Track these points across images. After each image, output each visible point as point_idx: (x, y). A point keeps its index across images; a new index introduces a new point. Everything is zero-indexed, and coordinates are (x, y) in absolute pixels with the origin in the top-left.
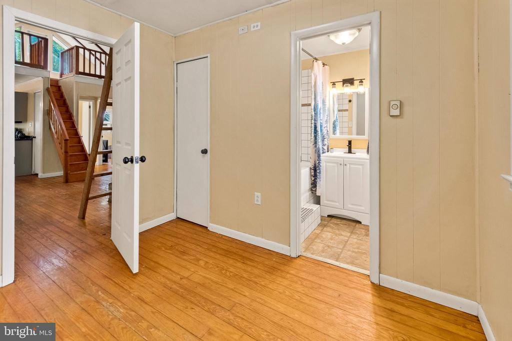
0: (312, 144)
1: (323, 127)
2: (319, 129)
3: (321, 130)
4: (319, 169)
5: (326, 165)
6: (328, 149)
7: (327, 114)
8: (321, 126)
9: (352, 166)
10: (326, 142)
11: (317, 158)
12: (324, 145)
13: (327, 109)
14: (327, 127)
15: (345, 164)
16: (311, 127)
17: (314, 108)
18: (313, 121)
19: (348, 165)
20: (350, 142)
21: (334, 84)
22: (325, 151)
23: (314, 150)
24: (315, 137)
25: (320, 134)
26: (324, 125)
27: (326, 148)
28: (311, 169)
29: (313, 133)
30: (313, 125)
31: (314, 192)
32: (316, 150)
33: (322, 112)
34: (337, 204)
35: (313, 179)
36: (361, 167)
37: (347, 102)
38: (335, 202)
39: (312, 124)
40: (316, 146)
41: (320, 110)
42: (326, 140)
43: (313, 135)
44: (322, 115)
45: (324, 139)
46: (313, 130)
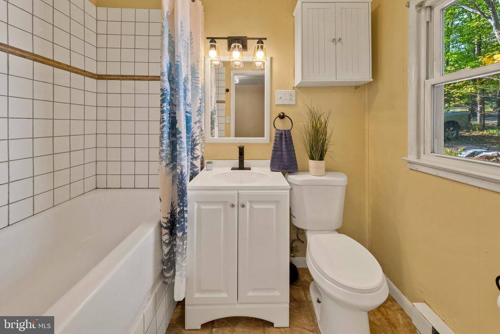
0: (164, 163)
1: (193, 121)
2: (182, 125)
3: (188, 129)
4: (183, 229)
5: (199, 209)
6: (202, 163)
7: (200, 95)
8: (188, 120)
9: (256, 206)
10: (198, 152)
11: (177, 201)
12: (194, 158)
13: (200, 86)
14: (199, 121)
15: (241, 202)
16: (162, 121)
17: (170, 74)
18: (166, 107)
19: (248, 205)
20: (241, 151)
21: (213, 40)
22: (196, 170)
23: (170, 178)
24: (173, 145)
25: (184, 140)
26: (195, 118)
27: (197, 163)
28: (161, 226)
29: (166, 135)
30: (166, 116)
31: (169, 281)
32: (174, 176)
33: (189, 87)
34: (224, 295)
35: (166, 250)
36: (273, 207)
37: (224, 92)
38: (220, 291)
39: (162, 112)
40: (174, 168)
41: (186, 80)
42: (198, 147)
43: (166, 141)
44: (189, 94)
45: (196, 145)
46: (166, 130)
